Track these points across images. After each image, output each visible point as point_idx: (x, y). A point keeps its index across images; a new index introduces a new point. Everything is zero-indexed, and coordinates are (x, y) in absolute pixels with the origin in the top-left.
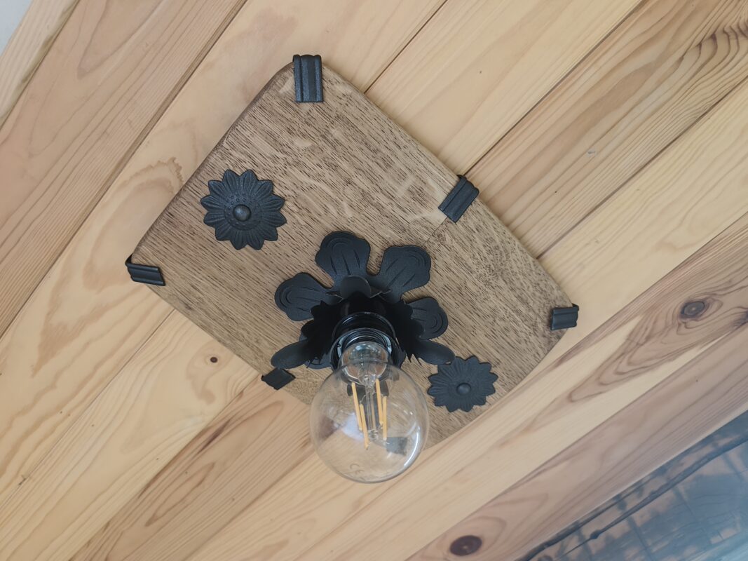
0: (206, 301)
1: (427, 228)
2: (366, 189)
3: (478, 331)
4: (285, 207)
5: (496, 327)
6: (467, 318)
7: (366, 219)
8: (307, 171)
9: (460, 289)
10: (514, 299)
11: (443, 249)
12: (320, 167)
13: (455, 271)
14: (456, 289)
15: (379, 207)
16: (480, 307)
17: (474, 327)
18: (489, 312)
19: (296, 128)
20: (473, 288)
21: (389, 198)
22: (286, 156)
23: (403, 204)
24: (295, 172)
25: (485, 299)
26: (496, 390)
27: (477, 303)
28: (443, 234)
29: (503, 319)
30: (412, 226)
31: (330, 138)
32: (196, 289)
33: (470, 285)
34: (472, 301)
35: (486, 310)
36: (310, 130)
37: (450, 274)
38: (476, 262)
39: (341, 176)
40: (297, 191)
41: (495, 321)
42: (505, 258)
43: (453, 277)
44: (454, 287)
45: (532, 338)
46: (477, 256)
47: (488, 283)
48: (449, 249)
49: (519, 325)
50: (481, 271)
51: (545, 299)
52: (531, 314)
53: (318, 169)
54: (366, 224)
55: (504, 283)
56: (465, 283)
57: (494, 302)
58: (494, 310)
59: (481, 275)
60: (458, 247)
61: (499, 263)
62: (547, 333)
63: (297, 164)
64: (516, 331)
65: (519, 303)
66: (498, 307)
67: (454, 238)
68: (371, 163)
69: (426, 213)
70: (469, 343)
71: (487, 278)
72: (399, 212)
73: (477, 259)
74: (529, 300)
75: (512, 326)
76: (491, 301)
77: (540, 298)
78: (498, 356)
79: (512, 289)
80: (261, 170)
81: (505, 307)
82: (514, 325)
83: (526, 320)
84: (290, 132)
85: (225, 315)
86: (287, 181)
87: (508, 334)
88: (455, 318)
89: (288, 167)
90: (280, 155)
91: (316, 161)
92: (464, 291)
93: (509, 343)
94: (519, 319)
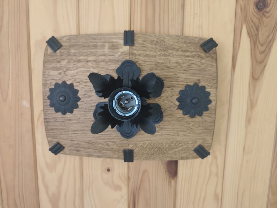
0: (80, 143)
1: (126, 54)
2: (95, 59)
3: (178, 75)
4: (75, 86)
5: (184, 68)
6: (169, 73)
7: (102, 68)
8: (72, 69)
9: (156, 65)
10: (181, 53)
11: (137, 57)
12: (75, 64)
13: (149, 60)
14: (155, 66)
15: (103, 61)
16: (170, 65)
17: (175, 74)
18: (175, 65)
19: (59, 59)
20: (161, 61)
21: (104, 56)
22: (63, 70)
23: (110, 54)
24: (69, 72)
25: (170, 61)
26: (211, 92)
27: (168, 65)
28: (133, 52)
29: (184, 63)
30: (120, 58)
31: (72, 54)
32: (73, 141)
33: (159, 61)
34: (165, 66)
35: (174, 65)
36: (64, 57)
37: (148, 63)
38: (153, 52)
39: (83, 62)
40: (74, 78)
41: (181, 66)
42: (164, 43)
43: (150, 63)
44: (153, 66)
45: (203, 61)
46: (152, 49)
47: (165, 55)
48: (140, 55)
49: (193, 61)
50: (159, 53)
51: (194, 44)
52: (194, 53)
53: (75, 66)
54: (104, 70)
55: (171, 51)
56: (156, 61)
57: (174, 60)
58: (177, 62)
59: (160, 55)
60: (142, 52)
61: (163, 46)
62: (208, 55)
63: (68, 69)
64: (194, 64)
65: (185, 53)
66: (177, 60)
67: (138, 50)
68: (90, 51)
69: (121, 50)
70: (180, 82)
71: (163, 54)
72: (111, 57)
73: (153, 51)
74: (188, 49)
75: (190, 63)
76: (172, 60)
77: (191, 45)
78: (196, 78)
79: (177, 50)
80: (59, 81)
81: (180, 58)
82: (190, 62)
83: (194, 57)
84: (58, 62)
85: (89, 143)
86: (69, 77)
87: (192, 67)
88: (165, 76)
89: (66, 73)
90: (61, 71)
91: (72, 64)
92: (159, 65)
93: (195, 70)
94: (191, 58)
